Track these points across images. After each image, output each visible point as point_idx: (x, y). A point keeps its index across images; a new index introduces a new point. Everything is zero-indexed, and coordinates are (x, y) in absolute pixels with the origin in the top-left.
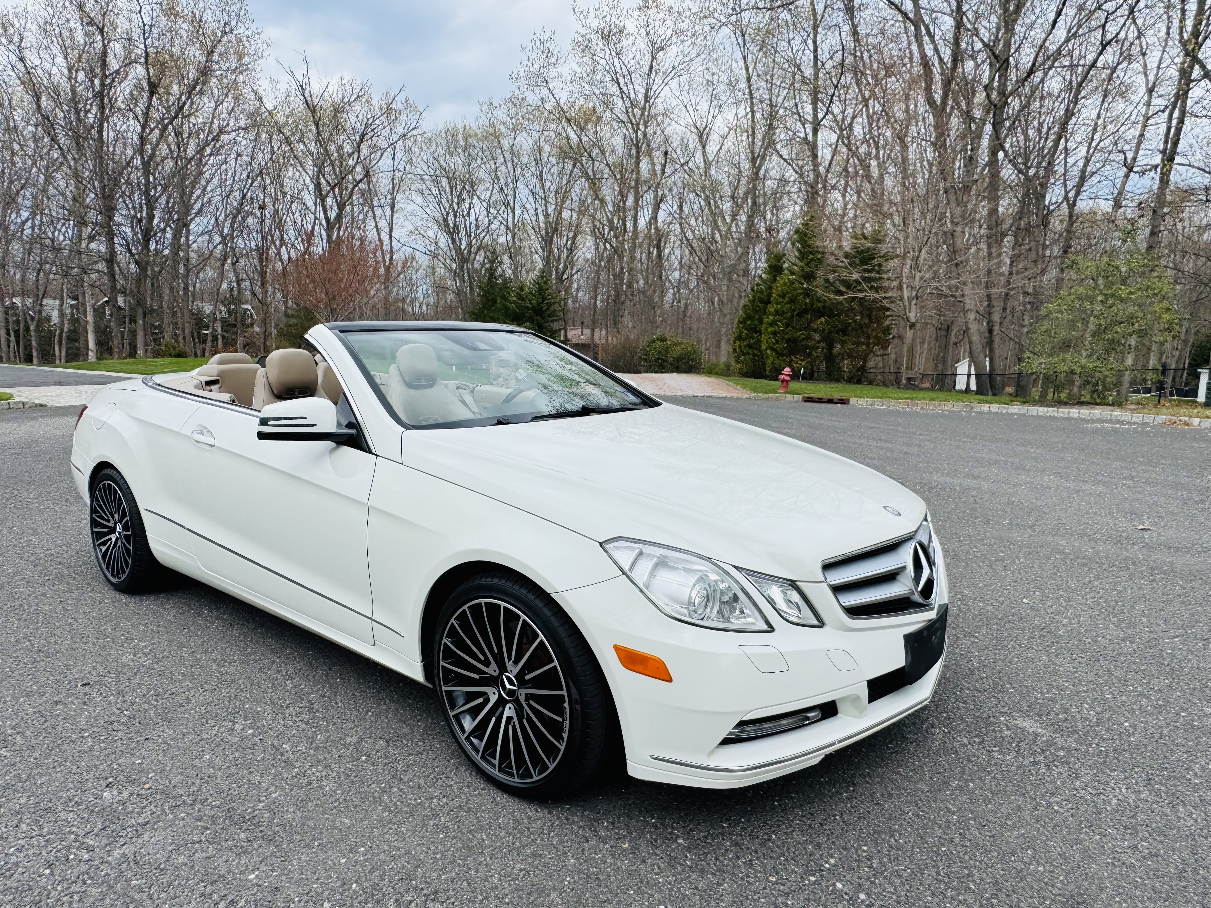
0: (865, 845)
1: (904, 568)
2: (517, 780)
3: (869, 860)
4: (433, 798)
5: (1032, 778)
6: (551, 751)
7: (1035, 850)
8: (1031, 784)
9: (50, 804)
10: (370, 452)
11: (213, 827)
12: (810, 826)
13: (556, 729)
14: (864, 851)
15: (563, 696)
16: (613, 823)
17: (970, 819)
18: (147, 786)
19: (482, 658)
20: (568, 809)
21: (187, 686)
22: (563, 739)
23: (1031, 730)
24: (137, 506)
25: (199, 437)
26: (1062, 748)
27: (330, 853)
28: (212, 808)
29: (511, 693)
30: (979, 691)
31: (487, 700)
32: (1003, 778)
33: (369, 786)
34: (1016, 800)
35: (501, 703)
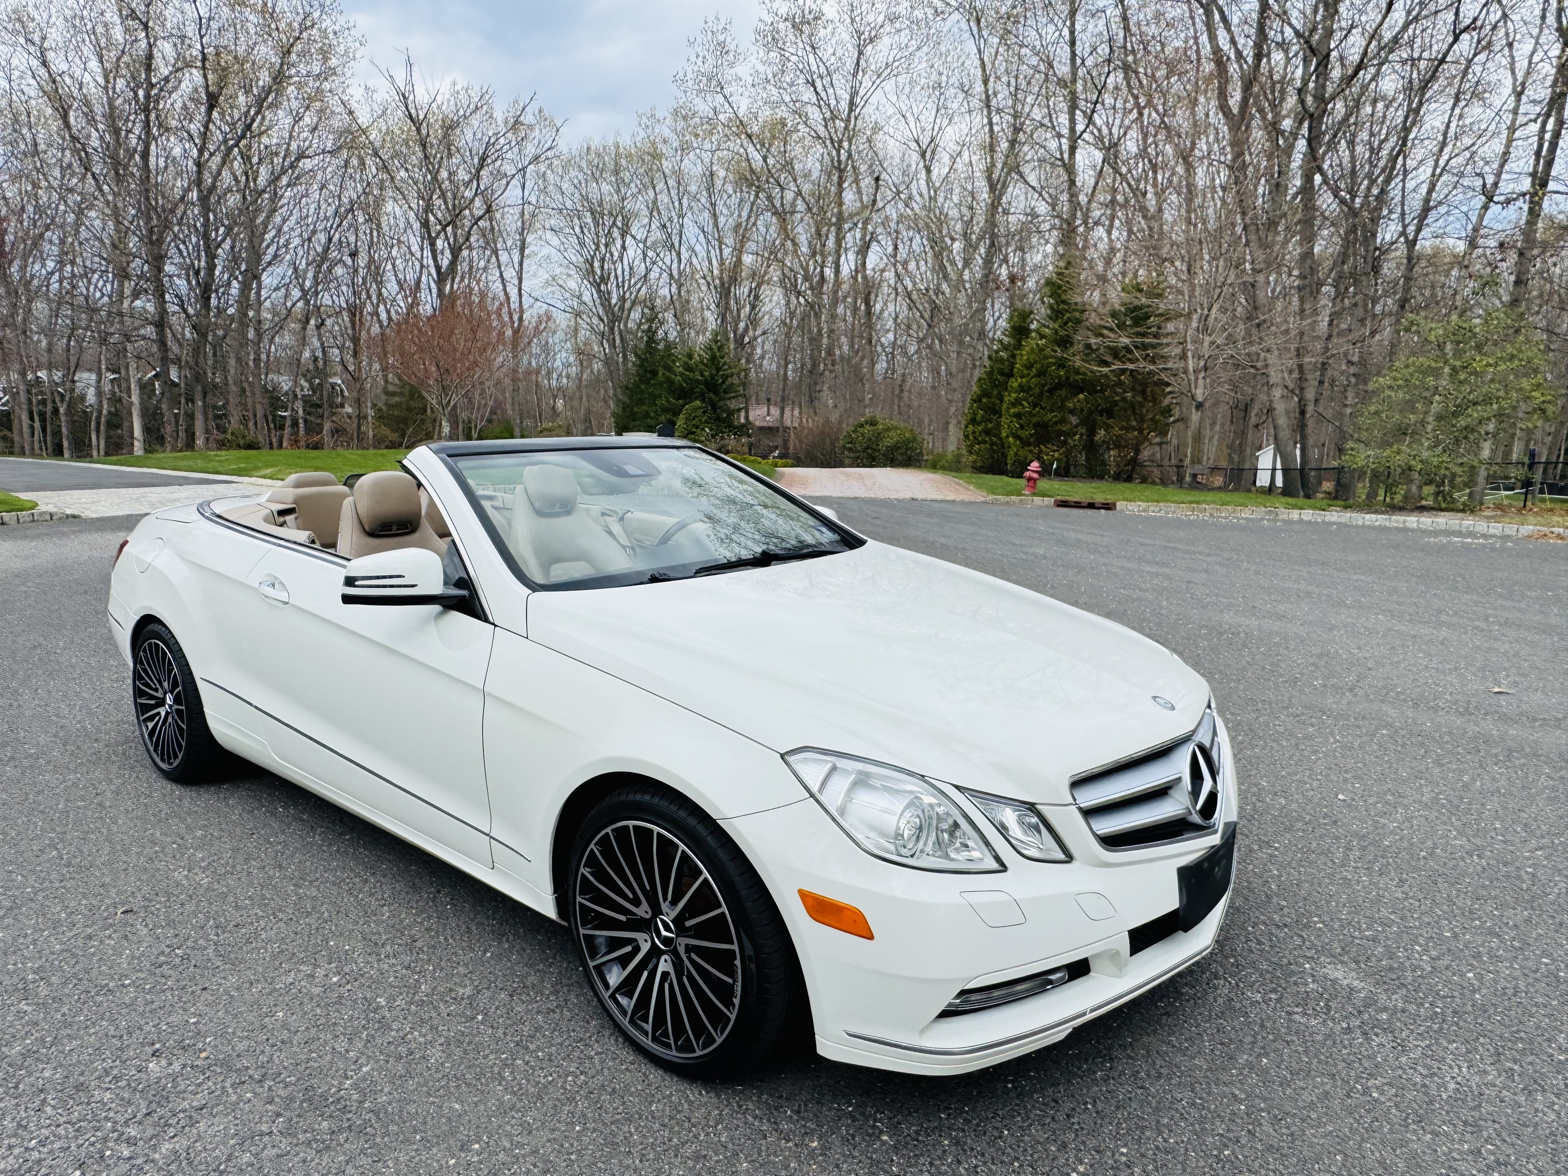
0: (1125, 1146)
1: (1179, 780)
2: (675, 1053)
3: (1129, 1167)
4: (567, 1076)
5: (1344, 1051)
6: (718, 1019)
8: (1344, 1060)
9: (82, 1079)
10: (486, 620)
11: (288, 1114)
12: (1053, 1119)
13: (724, 992)
14: (1122, 1154)
15: (734, 951)
16: (798, 1112)
17: (1262, 1110)
18: (203, 1055)
19: (630, 895)
20: (742, 1092)
21: (256, 914)
22: (734, 1006)
23: (1345, 982)
24: (191, 673)
25: (269, 591)
26: (1385, 1009)
27: (435, 1150)
28: (286, 1087)
29: (666, 941)
30: (1278, 926)
31: (637, 949)
32: (1306, 1052)
33: (486, 1057)
34: (1323, 1084)
35: (655, 953)
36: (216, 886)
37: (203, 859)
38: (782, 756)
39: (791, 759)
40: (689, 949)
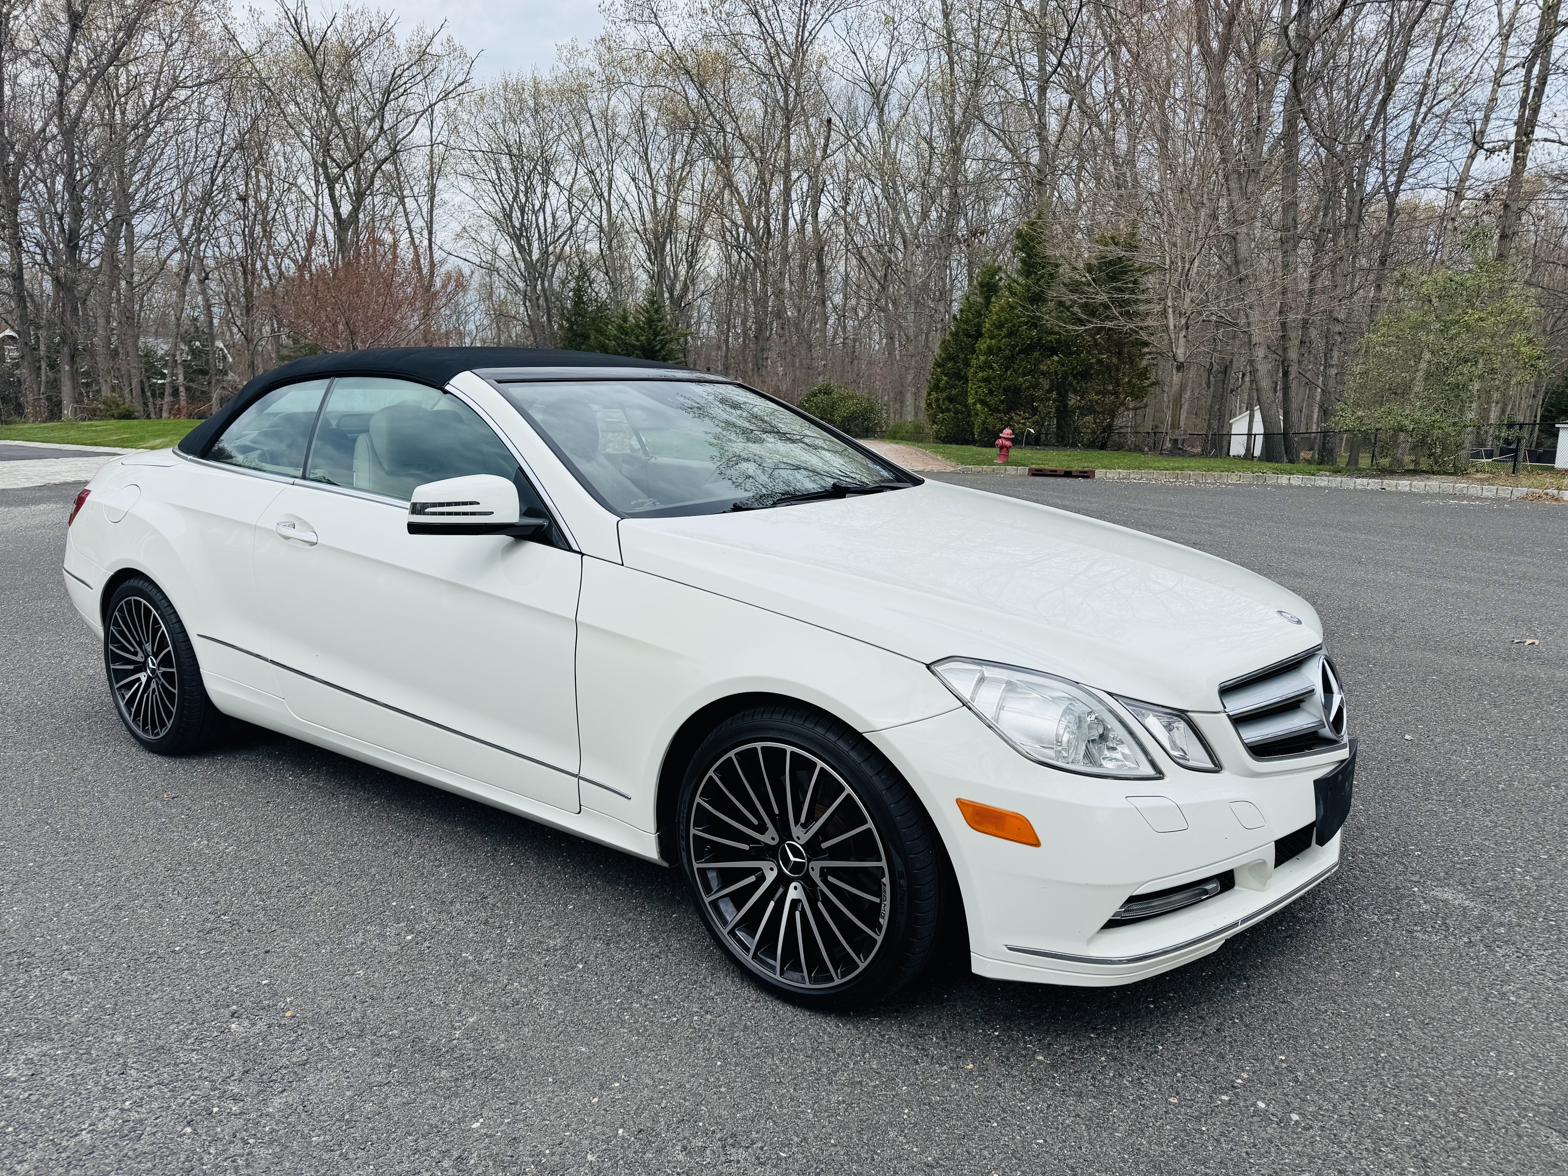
0: (1281, 1054)
1: (1312, 691)
2: (808, 985)
3: (1291, 1072)
4: (692, 1016)
5: (1472, 962)
7: (1499, 1052)
8: (1474, 970)
9: (161, 1043)
10: (571, 549)
11: (399, 1064)
12: (1204, 1033)
14: (1282, 1061)
15: (882, 869)
16: (945, 1039)
17: (1407, 1017)
18: (288, 1014)
19: (755, 821)
20: (880, 1023)
21: (299, 879)
22: (880, 927)
23: (1457, 902)
25: (289, 532)
26: (1501, 924)
27: (572, 1091)
28: (390, 1040)
29: (796, 867)
30: (1377, 856)
31: (761, 879)
32: (1435, 964)
33: (599, 1002)
34: (1460, 991)
35: (782, 881)
36: (244, 854)
37: (219, 828)
38: (928, 667)
39: (938, 669)
40: (824, 872)
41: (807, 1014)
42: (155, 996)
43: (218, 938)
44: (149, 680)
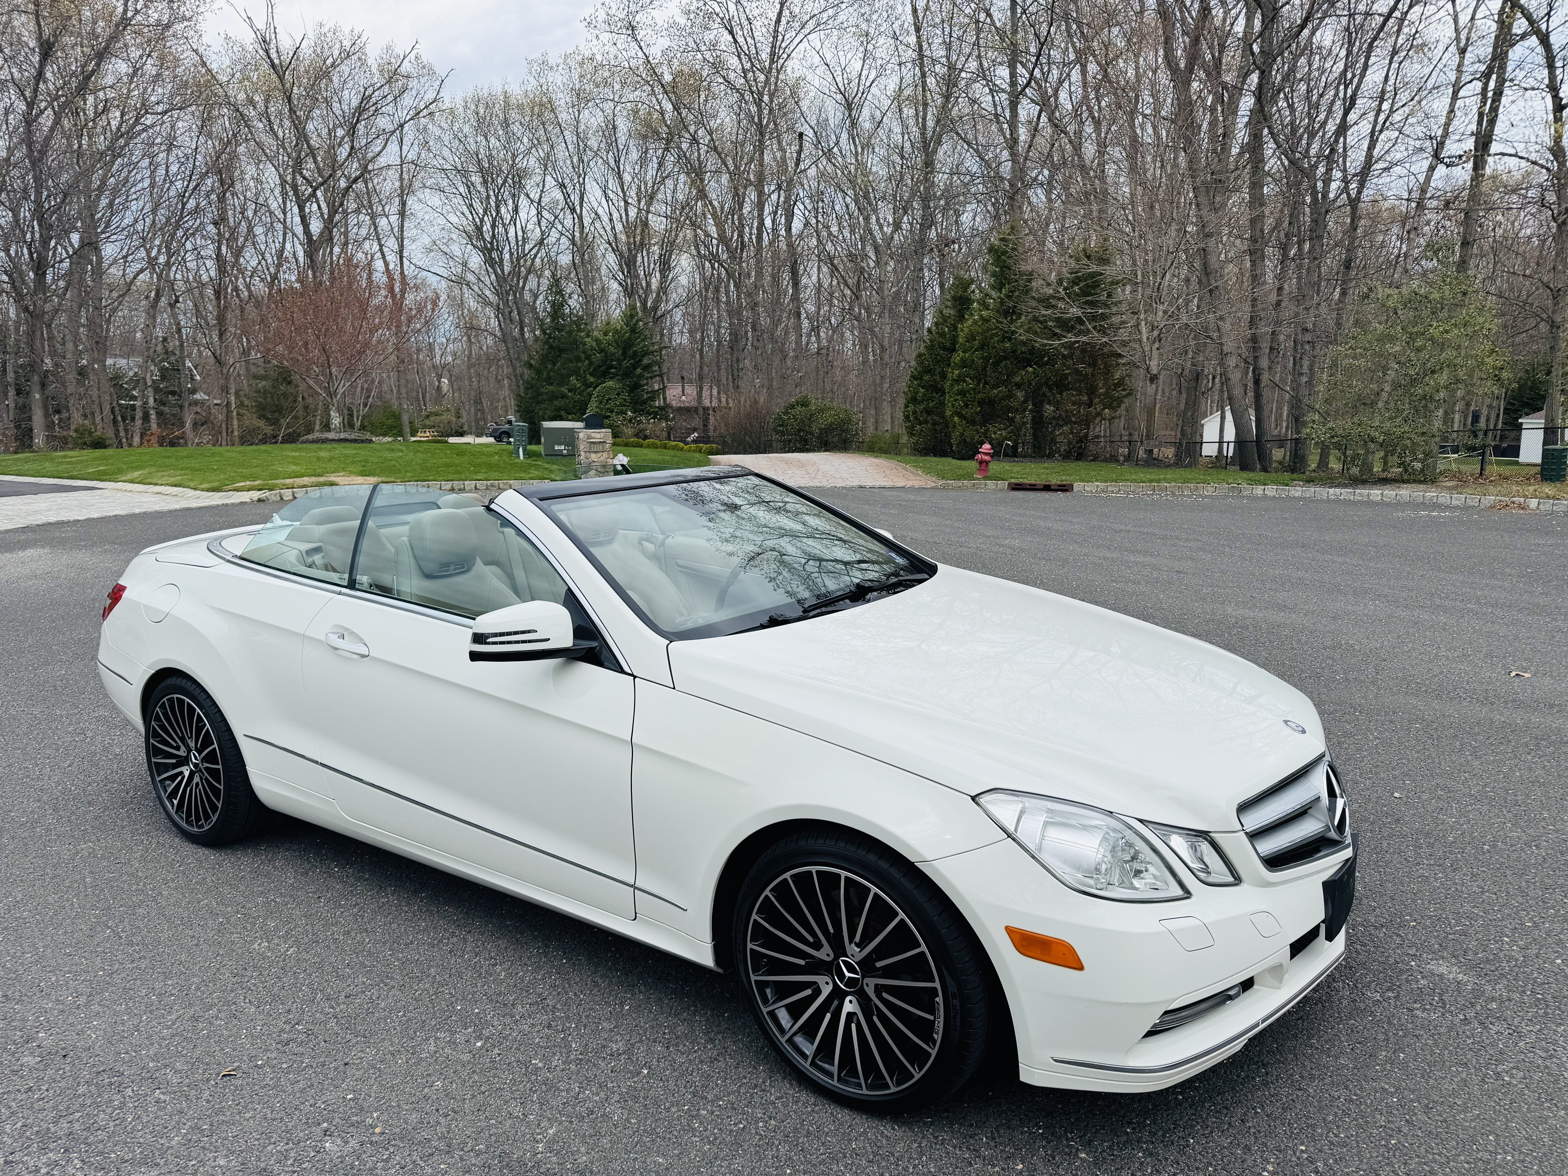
0: (1302, 1144)
1: (1318, 799)
2: (865, 1091)
3: (1312, 1163)
4: (757, 1122)
5: (1468, 1041)
6: (918, 1056)
7: (1497, 1135)
8: (1470, 1049)
10: (622, 671)
12: (1230, 1124)
13: (925, 1029)
14: (1302, 1151)
15: (935, 989)
16: (993, 1139)
17: (1412, 1101)
18: (377, 1130)
19: (811, 939)
20: (932, 1123)
21: (364, 983)
22: (934, 1042)
23: (1451, 976)
24: (230, 730)
25: (340, 643)
26: (1493, 999)
28: (478, 1155)
29: (851, 982)
31: (817, 992)
32: (1436, 1044)
33: (668, 1110)
34: (1459, 1073)
35: (838, 995)
36: (306, 956)
37: (277, 929)
38: (973, 798)
39: (982, 800)
40: (879, 989)
41: (864, 1117)
42: (248, 1115)
43: (296, 1050)
44: (192, 774)
